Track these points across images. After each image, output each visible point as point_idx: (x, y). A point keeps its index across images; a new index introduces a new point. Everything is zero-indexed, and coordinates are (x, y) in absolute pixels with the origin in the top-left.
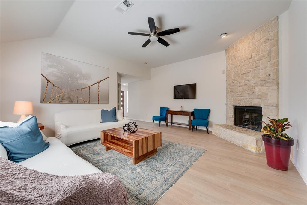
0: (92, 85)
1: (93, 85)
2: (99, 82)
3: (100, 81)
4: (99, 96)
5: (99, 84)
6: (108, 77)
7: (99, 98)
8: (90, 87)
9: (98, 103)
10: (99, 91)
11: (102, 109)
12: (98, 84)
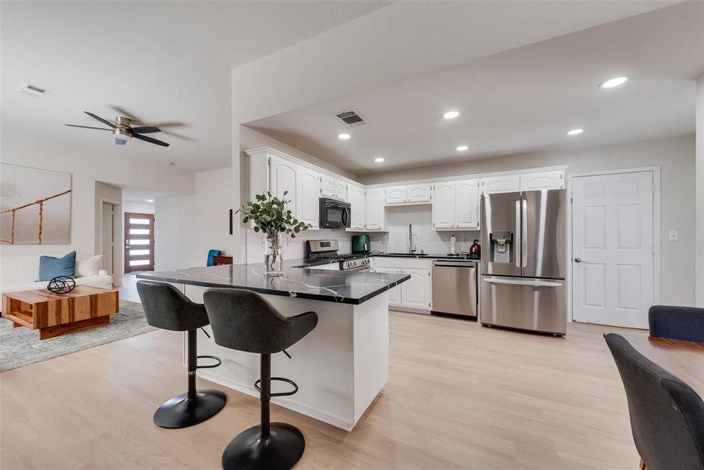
0: (21, 208)
1: (25, 206)
2: (42, 201)
3: (44, 199)
4: (41, 228)
5: (41, 205)
6: (70, 191)
7: (40, 233)
8: (14, 211)
9: (40, 243)
10: (41, 219)
11: (42, 255)
12: (39, 205)
